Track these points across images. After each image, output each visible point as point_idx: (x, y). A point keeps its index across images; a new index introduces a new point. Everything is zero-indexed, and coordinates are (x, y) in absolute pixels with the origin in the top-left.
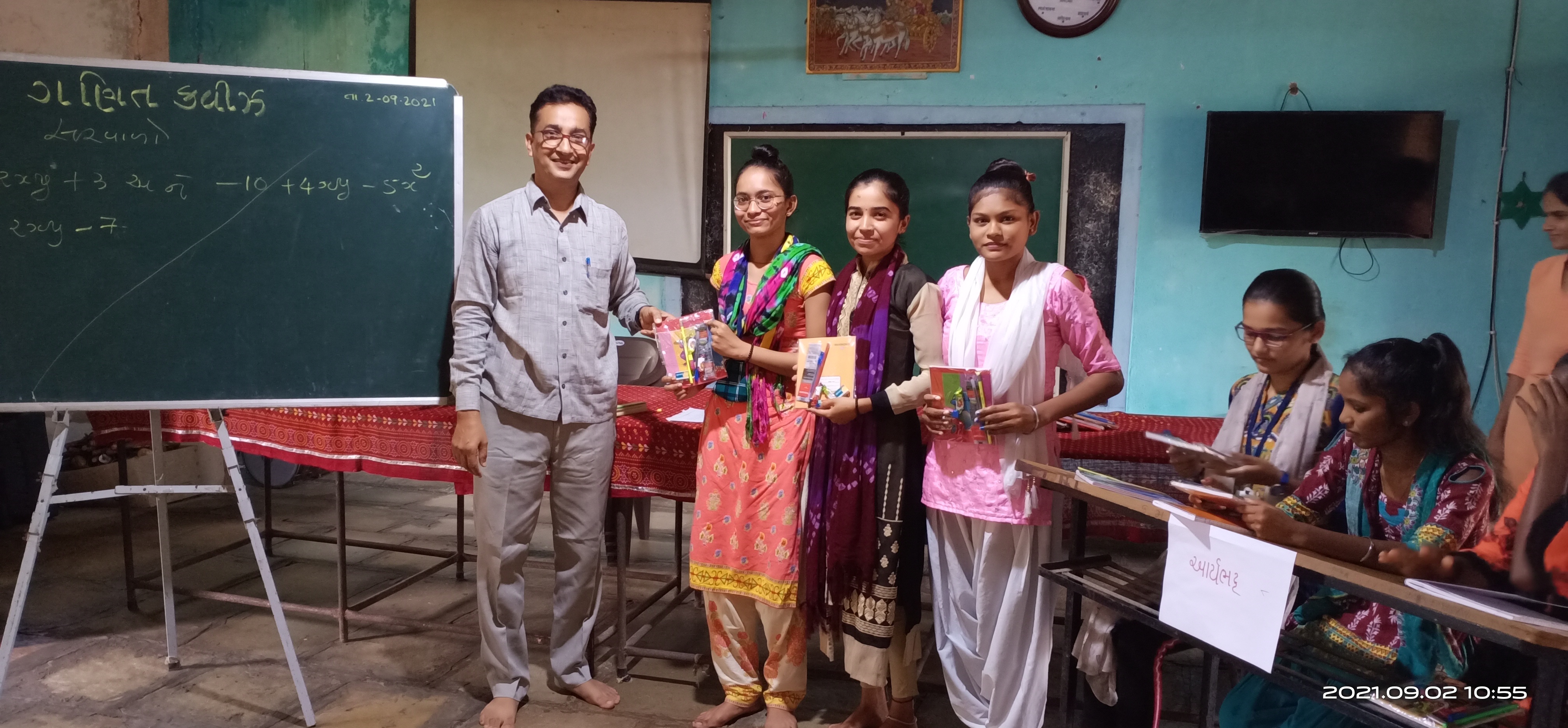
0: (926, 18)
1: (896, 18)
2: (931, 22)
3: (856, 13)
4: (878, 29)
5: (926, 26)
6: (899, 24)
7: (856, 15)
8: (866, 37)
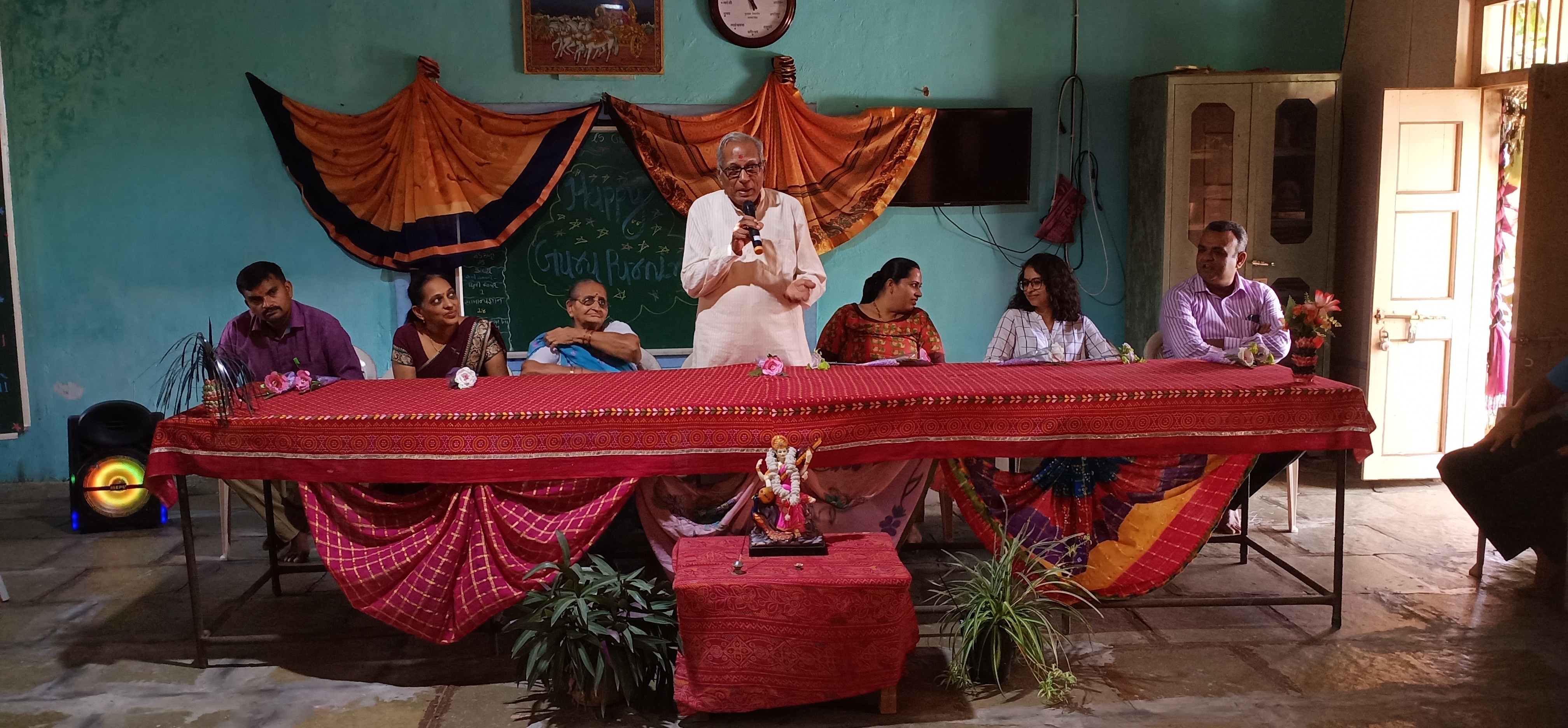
0: (632, 28)
1: (605, 27)
2: (636, 32)
3: (568, 21)
4: (589, 36)
5: (632, 35)
6: (608, 32)
7: (568, 23)
8: (578, 43)
